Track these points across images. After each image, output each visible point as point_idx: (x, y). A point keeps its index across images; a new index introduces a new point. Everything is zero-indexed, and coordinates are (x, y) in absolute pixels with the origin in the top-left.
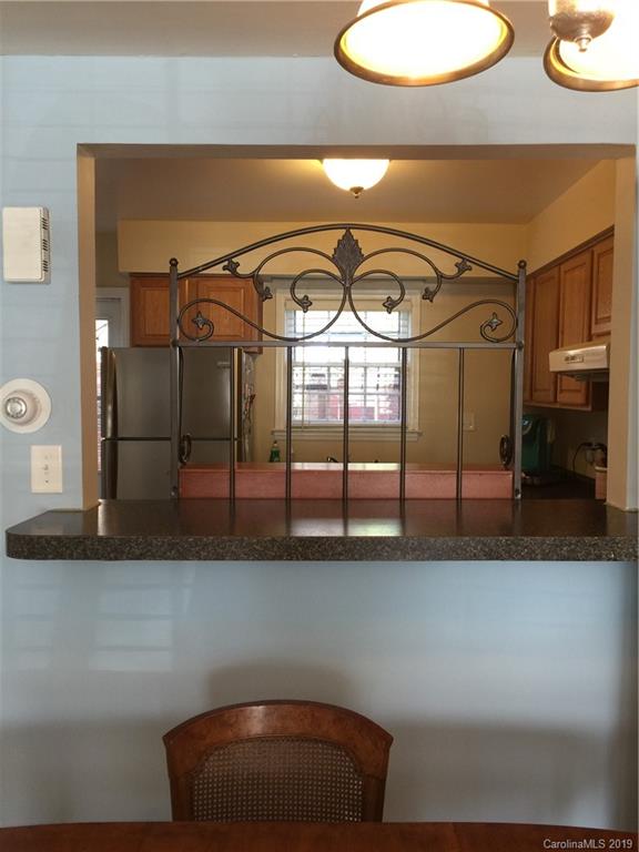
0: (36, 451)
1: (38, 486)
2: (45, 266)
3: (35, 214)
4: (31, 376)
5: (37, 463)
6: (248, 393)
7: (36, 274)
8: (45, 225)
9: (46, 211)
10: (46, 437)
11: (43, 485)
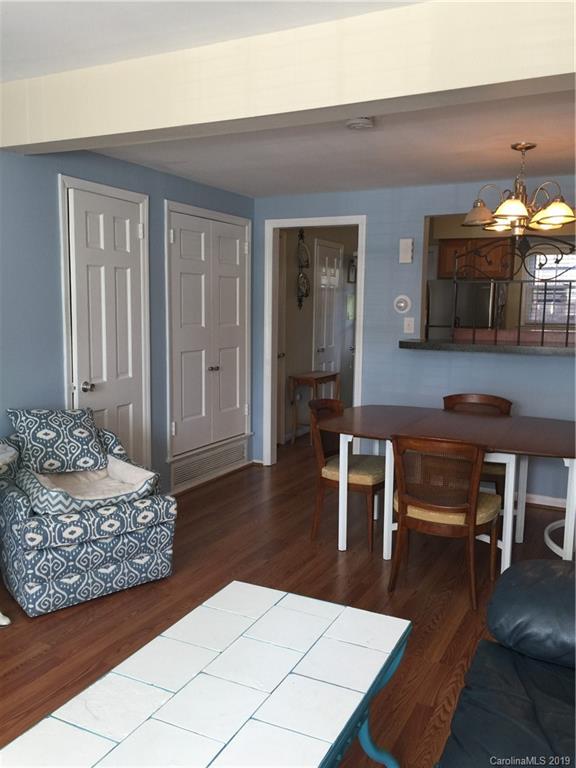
0: (406, 319)
1: (406, 331)
2: (412, 258)
3: (410, 241)
4: (407, 294)
5: (406, 323)
6: (500, 303)
7: (410, 261)
8: (413, 244)
9: (414, 239)
10: (409, 315)
11: (407, 330)
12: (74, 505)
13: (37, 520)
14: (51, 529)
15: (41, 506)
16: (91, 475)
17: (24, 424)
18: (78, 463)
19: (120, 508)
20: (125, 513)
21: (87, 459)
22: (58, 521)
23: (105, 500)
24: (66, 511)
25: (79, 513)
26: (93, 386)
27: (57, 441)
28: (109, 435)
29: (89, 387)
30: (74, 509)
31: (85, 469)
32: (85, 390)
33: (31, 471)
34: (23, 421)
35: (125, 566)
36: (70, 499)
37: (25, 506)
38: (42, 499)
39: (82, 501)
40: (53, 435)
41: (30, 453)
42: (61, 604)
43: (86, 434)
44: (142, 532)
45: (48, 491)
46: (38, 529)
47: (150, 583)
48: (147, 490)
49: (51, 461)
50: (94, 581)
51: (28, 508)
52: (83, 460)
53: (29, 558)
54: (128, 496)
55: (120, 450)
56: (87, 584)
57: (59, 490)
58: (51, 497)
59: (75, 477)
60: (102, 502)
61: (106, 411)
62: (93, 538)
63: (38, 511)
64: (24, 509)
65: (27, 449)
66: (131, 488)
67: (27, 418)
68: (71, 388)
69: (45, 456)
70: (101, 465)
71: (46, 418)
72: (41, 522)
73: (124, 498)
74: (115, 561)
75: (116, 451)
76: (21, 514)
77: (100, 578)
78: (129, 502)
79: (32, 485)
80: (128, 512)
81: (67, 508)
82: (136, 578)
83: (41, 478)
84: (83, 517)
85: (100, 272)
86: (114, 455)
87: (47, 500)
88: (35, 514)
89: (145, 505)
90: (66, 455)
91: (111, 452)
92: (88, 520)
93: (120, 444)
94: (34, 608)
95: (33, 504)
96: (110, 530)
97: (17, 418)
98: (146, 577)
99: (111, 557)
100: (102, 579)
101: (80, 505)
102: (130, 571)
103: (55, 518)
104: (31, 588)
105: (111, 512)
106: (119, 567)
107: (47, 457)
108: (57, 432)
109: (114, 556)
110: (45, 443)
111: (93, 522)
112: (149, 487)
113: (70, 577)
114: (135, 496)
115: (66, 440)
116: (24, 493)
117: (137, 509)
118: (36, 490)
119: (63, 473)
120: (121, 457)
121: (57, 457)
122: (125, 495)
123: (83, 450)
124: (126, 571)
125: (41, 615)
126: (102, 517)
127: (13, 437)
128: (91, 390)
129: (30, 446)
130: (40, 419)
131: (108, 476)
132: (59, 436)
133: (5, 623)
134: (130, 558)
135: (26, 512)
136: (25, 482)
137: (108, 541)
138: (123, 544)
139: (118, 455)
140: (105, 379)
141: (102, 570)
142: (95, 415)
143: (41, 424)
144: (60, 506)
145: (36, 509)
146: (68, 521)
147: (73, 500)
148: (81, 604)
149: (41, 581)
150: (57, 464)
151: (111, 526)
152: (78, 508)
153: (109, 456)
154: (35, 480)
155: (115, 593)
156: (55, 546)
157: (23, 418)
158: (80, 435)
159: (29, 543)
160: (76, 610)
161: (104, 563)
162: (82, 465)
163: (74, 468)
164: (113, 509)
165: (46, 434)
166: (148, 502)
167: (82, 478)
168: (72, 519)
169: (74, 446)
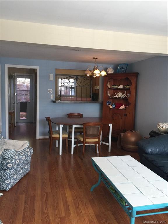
2: (53, 79)
3: (52, 75)
4: (51, 88)
10: (52, 94)
11: (52, 98)
14: (14, 161)
20: (26, 154)
53: (8, 172)
94: (9, 187)
104: (8, 181)
105: (23, 154)
144: (14, 154)
147: (17, 152)
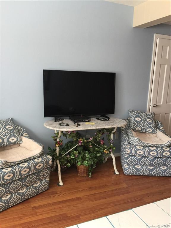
12: (141, 144)
13: (130, 146)
14: (133, 149)
15: (131, 141)
16: (151, 135)
17: (132, 115)
18: (147, 130)
19: (157, 148)
20: (159, 150)
21: (150, 129)
22: (136, 148)
23: (152, 144)
24: (139, 145)
25: (143, 147)
26: (157, 105)
27: (141, 122)
28: (159, 122)
29: (155, 106)
30: (141, 145)
31: (149, 133)
32: (154, 107)
33: (132, 130)
34: (132, 114)
35: (157, 168)
36: (140, 142)
37: (127, 140)
38: (132, 139)
39: (144, 143)
40: (140, 120)
41: (132, 124)
42: (134, 174)
43: (151, 121)
44: (165, 158)
45: (134, 137)
46: (129, 148)
47: (165, 176)
48: (168, 145)
49: (138, 128)
50: (146, 170)
51: (128, 141)
52: (148, 129)
53: (126, 156)
54: (161, 145)
55: (162, 128)
56: (143, 170)
57: (137, 138)
58: (135, 139)
59: (146, 134)
60: (151, 145)
61: (161, 114)
62: (147, 156)
63: (131, 143)
64: (127, 141)
65: (132, 123)
66: (162, 142)
67: (133, 113)
68: (150, 105)
69: (136, 126)
70: (155, 132)
71: (139, 114)
72: (131, 147)
73: (159, 145)
74: (154, 166)
75: (161, 128)
76: (126, 142)
77: (148, 169)
78: (161, 147)
79: (130, 134)
80: (160, 150)
81: (139, 144)
82: (161, 173)
83: (134, 133)
84: (144, 148)
85: (165, 67)
86: (160, 130)
87: (133, 140)
88: (130, 143)
89: (167, 149)
90: (143, 127)
91: (159, 129)
92: (146, 150)
93: (163, 126)
94: (126, 172)
95: (129, 140)
96: (153, 155)
97: (130, 113)
98: (164, 174)
99: (152, 164)
100: (149, 170)
101: (143, 144)
102: (159, 170)
103: (135, 146)
104: (126, 166)
105: (154, 149)
106: (155, 168)
107: (137, 126)
108: (142, 119)
109: (154, 164)
110: (137, 122)
111: (147, 151)
112: (169, 144)
113: (138, 166)
114: (163, 145)
115: (144, 122)
116: (128, 137)
117: (164, 150)
118: (131, 136)
119: (142, 132)
120: (162, 131)
121: (140, 127)
122: (160, 144)
123: (149, 126)
124: (157, 170)
125: (128, 175)
126: (150, 150)
127: (129, 118)
128: (156, 107)
129: (133, 122)
130: (137, 114)
131: (156, 136)
132: (142, 120)
133: (117, 174)
134: (159, 166)
135: (127, 142)
136: (129, 133)
137: (152, 158)
138: (157, 161)
139: (161, 130)
140: (162, 103)
141: (149, 167)
142: (156, 115)
143: (137, 115)
144: (137, 143)
145: (130, 142)
146: (139, 148)
147: (142, 142)
148: (140, 176)
149: (129, 165)
150: (140, 129)
151: (153, 153)
152: (143, 145)
153: (158, 130)
154: (131, 133)
155: (153, 176)
156: (134, 155)
157: (132, 113)
158: (149, 121)
159: (126, 152)
160: (139, 177)
161: (150, 165)
162: (148, 131)
163: (145, 131)
164: (155, 148)
165: (138, 119)
166: (168, 149)
167: (148, 135)
168: (140, 148)
169: (146, 124)
